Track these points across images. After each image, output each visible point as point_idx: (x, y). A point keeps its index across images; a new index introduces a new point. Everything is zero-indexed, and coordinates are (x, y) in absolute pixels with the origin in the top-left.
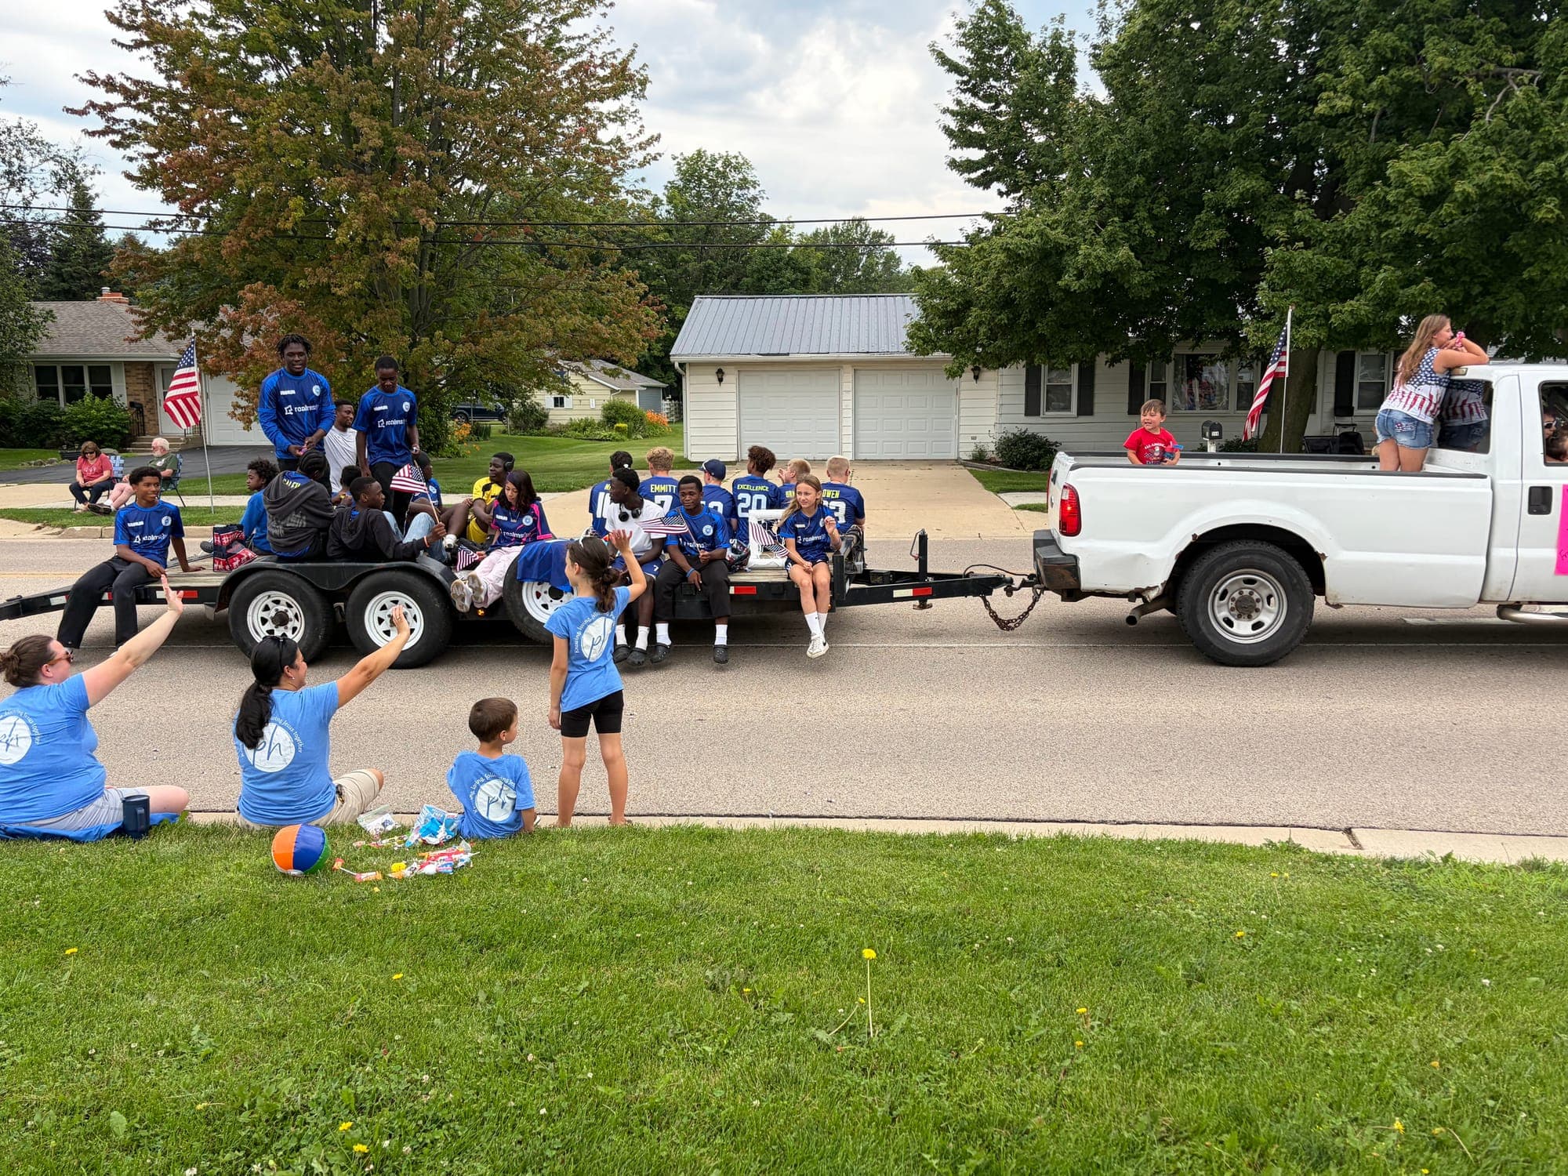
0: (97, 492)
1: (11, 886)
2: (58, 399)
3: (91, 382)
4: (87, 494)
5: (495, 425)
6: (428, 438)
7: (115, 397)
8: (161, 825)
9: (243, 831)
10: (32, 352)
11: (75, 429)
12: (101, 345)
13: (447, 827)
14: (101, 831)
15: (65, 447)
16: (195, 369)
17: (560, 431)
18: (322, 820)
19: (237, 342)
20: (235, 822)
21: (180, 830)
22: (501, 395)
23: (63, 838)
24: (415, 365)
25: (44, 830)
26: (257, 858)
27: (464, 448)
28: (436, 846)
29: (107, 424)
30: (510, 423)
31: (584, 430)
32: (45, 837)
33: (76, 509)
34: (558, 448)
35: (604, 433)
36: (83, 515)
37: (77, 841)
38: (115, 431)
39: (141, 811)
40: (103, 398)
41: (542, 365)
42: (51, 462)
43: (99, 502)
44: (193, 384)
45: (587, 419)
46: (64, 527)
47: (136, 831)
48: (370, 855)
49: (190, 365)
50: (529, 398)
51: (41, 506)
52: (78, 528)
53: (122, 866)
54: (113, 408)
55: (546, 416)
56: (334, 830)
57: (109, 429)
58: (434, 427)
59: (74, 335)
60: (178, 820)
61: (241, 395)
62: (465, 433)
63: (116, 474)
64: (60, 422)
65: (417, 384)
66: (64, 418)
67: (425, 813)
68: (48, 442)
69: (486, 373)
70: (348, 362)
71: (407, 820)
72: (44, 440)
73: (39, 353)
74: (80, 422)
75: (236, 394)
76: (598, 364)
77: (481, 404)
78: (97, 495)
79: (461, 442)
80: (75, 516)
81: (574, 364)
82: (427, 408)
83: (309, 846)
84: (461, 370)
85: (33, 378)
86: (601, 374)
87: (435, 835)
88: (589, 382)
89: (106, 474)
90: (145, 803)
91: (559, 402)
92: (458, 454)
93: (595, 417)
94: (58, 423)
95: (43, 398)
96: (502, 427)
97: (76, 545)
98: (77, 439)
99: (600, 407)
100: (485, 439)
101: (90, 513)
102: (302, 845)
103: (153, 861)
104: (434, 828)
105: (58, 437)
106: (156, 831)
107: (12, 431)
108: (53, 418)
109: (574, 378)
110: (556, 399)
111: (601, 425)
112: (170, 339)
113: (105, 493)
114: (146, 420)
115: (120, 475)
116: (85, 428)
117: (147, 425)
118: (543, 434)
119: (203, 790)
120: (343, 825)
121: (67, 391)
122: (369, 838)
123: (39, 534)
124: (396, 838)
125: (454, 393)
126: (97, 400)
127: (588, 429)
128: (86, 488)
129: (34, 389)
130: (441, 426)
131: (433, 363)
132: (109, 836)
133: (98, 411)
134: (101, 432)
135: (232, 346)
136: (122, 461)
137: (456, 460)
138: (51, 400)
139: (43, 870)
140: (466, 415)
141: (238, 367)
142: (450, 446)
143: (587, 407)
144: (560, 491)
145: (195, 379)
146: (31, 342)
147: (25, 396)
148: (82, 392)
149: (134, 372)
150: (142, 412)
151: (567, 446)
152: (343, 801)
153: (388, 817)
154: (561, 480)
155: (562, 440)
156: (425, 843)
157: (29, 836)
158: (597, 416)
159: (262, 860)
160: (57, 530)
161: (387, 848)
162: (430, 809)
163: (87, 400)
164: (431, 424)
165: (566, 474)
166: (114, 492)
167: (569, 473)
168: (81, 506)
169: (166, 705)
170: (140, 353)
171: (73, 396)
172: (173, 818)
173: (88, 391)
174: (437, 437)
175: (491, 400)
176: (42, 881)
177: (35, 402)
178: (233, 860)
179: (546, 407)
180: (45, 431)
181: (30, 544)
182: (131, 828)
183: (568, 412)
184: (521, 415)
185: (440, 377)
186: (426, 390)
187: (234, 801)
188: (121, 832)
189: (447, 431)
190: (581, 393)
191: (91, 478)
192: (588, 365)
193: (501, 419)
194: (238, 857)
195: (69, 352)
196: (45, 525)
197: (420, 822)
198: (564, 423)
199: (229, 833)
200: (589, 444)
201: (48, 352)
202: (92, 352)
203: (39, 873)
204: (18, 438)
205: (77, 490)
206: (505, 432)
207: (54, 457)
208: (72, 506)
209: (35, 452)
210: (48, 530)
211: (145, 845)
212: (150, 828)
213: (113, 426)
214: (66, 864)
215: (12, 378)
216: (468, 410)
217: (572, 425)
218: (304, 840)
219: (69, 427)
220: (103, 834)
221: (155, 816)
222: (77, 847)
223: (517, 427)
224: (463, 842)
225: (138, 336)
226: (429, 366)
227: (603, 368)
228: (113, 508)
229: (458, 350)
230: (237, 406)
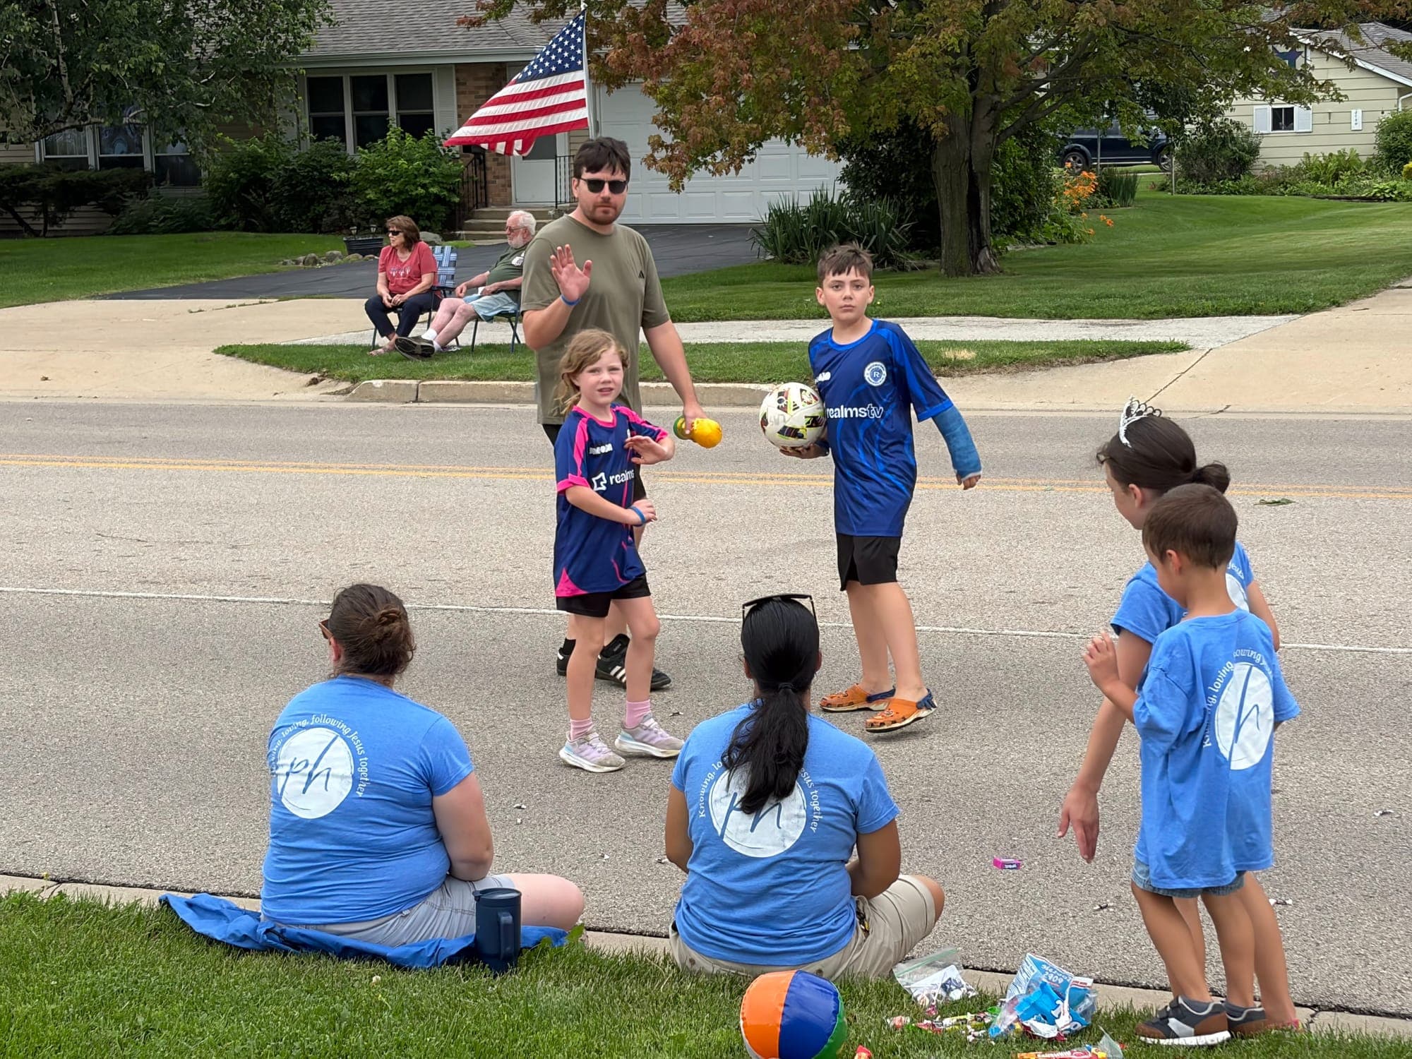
0: (411, 314)
1: (296, 1037)
2: (344, 140)
3: (399, 107)
4: (394, 318)
5: (1146, 174)
6: (1010, 204)
7: (438, 134)
8: (537, 948)
9: (683, 972)
10: (303, 52)
11: (371, 195)
12: (417, 33)
13: (1072, 1006)
14: (438, 950)
15: (354, 230)
16: (581, 75)
17: (1282, 182)
18: (828, 964)
19: (657, 18)
20: (667, 957)
21: (572, 961)
22: (1159, 108)
23: (376, 957)
24: (994, 51)
25: (347, 941)
26: (711, 1028)
27: (1083, 224)
28: (1050, 1040)
29: (424, 186)
30: (1176, 167)
31: (1336, 177)
32: (346, 953)
33: (375, 347)
34: (1276, 219)
35: (1380, 184)
36: (387, 357)
37: (398, 965)
38: (438, 199)
39: (506, 918)
40: (418, 136)
41: (1255, 41)
42: (331, 259)
43: (413, 334)
44: (580, 104)
45: (1342, 155)
46: (355, 380)
47: (497, 956)
48: (920, 1047)
49: (575, 67)
50: (1219, 112)
51: (316, 340)
52: (378, 383)
53: (477, 1020)
54: (434, 155)
55: (1254, 151)
56: (849, 987)
57: (428, 194)
58: (1025, 182)
59: (372, 17)
60: (566, 941)
61: (664, 123)
62: (1086, 190)
63: (444, 282)
64: (347, 183)
65: (996, 91)
66: (352, 174)
67: (1028, 971)
68: (326, 220)
69: (1135, 63)
70: (862, 51)
71: (990, 982)
72: (320, 217)
73: (316, 51)
74: (380, 181)
75: (655, 121)
76: (1374, 31)
77: (1118, 130)
78: (409, 322)
79: (1075, 211)
80: (372, 360)
81: (1325, 35)
82: (1012, 142)
83: (810, 1016)
84: (1085, 58)
85: (303, 99)
86: (1385, 53)
87: (1051, 1020)
88: (1355, 74)
89: (426, 279)
90: (513, 904)
91: (1283, 120)
92: (1069, 238)
93: (1359, 150)
94: (342, 184)
95: (320, 139)
96: (1159, 177)
97: (378, 413)
98: (373, 215)
99: (1373, 127)
100: (1124, 203)
101: (398, 354)
102: (796, 1011)
103: (529, 1015)
104: (1045, 1004)
105: (342, 210)
106: (530, 961)
107: (267, 201)
108: (335, 176)
109: (1322, 68)
110: (1276, 113)
111: (1374, 167)
112: (537, 17)
113: (424, 317)
114: (490, 177)
115: (449, 284)
116: (386, 192)
117: (491, 187)
118: (1246, 190)
119: (604, 889)
120: (866, 982)
121: (360, 123)
122: (917, 1012)
123: (314, 393)
124: (969, 1016)
125: (1067, 108)
126: (409, 139)
127: (1345, 176)
128: (394, 309)
129: (306, 121)
130: (1038, 177)
131: (1026, 46)
132: (452, 961)
133: (410, 161)
134: (413, 201)
135: (647, 27)
136: (454, 256)
137: (1067, 249)
138: (332, 141)
139: (346, 1012)
140: (1085, 153)
141: (662, 66)
142: (1054, 220)
143: (1344, 129)
144: (1284, 311)
145: (582, 94)
146: (304, 32)
147: (291, 134)
148: (384, 121)
149: (471, 83)
150: (483, 162)
151: (1296, 214)
152: (866, 932)
153: (952, 972)
154: (1287, 288)
155: (1289, 202)
156: (1028, 1033)
157: (321, 949)
158: (1365, 146)
159: (718, 1035)
160: (344, 385)
161: (954, 1035)
162: (1038, 965)
163: (392, 139)
164: (1020, 175)
165: (1298, 274)
166: (440, 315)
167: (1303, 274)
168: (383, 341)
169: (536, 722)
170: (484, 47)
171: (370, 132)
172: (558, 937)
173: (394, 125)
174: (1028, 203)
175: (1142, 121)
176: (345, 1034)
177: (307, 146)
178: (666, 1029)
179: (1255, 130)
180: (322, 199)
181: (300, 411)
182: (489, 949)
183: (1303, 141)
184: (1201, 150)
185: (1041, 75)
186: (1013, 104)
187: (663, 917)
188: (471, 955)
189: (1049, 187)
190: (1338, 98)
191: (402, 290)
192: (1355, 35)
193: (1156, 161)
194: (674, 1024)
195: (366, 49)
196: (323, 377)
197: (1018, 988)
198: (1292, 164)
199: (656, 976)
200: (1345, 209)
201: (330, 51)
202: (402, 47)
203: (339, 1018)
204: (277, 213)
205: (377, 311)
206: (1163, 188)
207: (334, 249)
208: (369, 342)
209: (305, 239)
210: (328, 385)
211: (513, 983)
212: (520, 953)
213: (434, 190)
214: (383, 1007)
215: (270, 101)
216: (1091, 144)
217: (1309, 168)
218: (801, 1003)
219: (359, 192)
220: (444, 956)
221: (529, 931)
222: (401, 977)
223: (1190, 177)
224: (1106, 1039)
225: (482, 14)
226: (1020, 52)
227: (1388, 42)
228: (436, 345)
229: (1081, 16)
230: (657, 144)
